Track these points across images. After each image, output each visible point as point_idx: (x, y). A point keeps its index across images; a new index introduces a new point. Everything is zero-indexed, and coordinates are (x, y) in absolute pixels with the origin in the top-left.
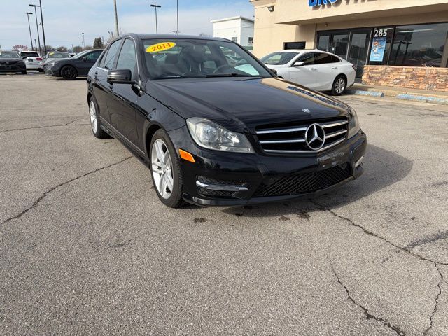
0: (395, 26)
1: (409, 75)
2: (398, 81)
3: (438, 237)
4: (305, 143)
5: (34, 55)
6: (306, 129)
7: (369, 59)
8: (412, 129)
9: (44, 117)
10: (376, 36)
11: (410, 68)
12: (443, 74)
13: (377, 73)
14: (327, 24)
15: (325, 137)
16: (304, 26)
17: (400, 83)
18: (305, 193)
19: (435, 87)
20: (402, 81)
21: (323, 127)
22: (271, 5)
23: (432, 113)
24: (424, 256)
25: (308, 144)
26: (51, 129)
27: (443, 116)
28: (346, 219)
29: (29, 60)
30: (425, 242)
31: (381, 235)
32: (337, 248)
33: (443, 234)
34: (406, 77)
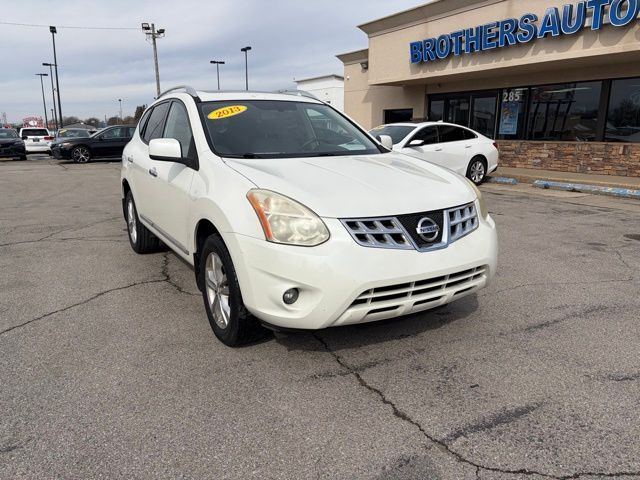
0: (530, 87)
1: (552, 153)
2: (539, 161)
3: (498, 420)
5: (42, 132)
7: (498, 131)
8: (537, 235)
9: (15, 228)
10: (505, 100)
11: (554, 144)
12: (599, 150)
13: (508, 151)
14: (440, 85)
16: (409, 87)
17: (541, 164)
19: (589, 169)
20: (543, 161)
22: (364, 60)
23: (576, 207)
24: (465, 455)
26: (14, 247)
27: (589, 212)
28: (375, 390)
29: (34, 140)
30: (476, 428)
31: (417, 418)
32: (340, 444)
33: (509, 414)
34: (549, 156)
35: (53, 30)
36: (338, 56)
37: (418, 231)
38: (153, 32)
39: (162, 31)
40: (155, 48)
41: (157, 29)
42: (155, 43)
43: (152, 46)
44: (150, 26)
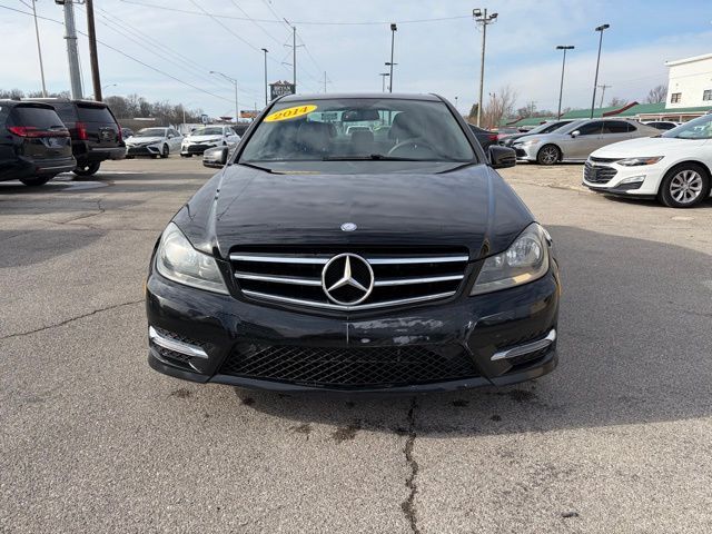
4: (320, 288)
6: (327, 262)
15: (374, 283)
18: (326, 386)
21: (370, 262)
25: (326, 291)
35: (394, 27)
38: (484, 18)
39: (495, 16)
41: (489, 14)
42: (485, 30)
44: (482, 11)
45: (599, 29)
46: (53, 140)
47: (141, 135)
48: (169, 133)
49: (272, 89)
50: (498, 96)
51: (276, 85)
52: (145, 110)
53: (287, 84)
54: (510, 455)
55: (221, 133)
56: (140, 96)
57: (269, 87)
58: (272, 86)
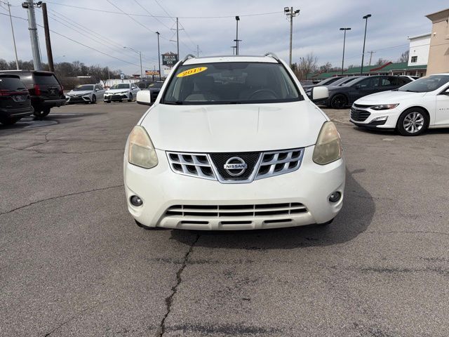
35: (237, 18)
36: (427, 16)
37: (225, 167)
38: (291, 13)
39: (298, 11)
40: (292, 24)
41: (294, 10)
42: (292, 21)
43: (290, 23)
44: (290, 9)
45: (365, 17)
46: (19, 97)
47: (79, 89)
48: (96, 88)
49: (163, 57)
50: (306, 60)
51: (166, 55)
52: (84, 71)
53: (172, 54)
54: (229, 274)
55: (128, 87)
56: (81, 62)
57: (161, 57)
58: (163, 56)
